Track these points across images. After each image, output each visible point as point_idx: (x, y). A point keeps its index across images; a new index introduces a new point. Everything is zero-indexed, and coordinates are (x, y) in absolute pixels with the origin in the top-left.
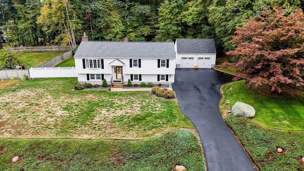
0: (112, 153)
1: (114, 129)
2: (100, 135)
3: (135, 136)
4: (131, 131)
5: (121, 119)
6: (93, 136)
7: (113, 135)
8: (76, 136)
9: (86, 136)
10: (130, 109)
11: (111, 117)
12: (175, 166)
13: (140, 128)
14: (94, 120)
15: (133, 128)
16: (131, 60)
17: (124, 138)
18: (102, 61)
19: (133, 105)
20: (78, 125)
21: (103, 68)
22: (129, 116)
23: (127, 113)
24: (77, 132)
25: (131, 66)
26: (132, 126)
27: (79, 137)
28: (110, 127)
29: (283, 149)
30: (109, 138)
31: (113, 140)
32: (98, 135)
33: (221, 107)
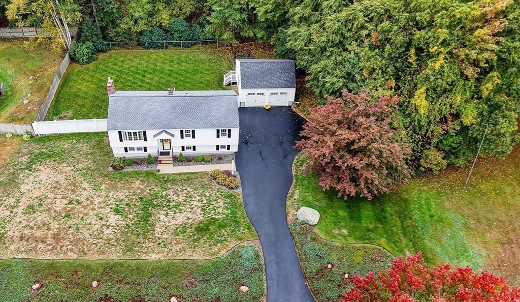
0: (183, 276)
1: (180, 245)
2: (167, 255)
3: (202, 255)
4: (197, 248)
5: (184, 228)
6: (161, 255)
7: (180, 254)
8: (144, 257)
9: (154, 256)
10: (191, 212)
11: (172, 227)
12: (240, 287)
13: (205, 242)
14: (156, 232)
15: (198, 243)
16: (182, 132)
17: (192, 258)
18: (145, 133)
19: (192, 202)
20: (141, 240)
21: (145, 140)
22: (191, 225)
23: (188, 219)
24: (143, 251)
25: (182, 137)
26: (196, 240)
27: (148, 258)
28: (175, 242)
29: (332, 265)
30: (177, 258)
31: (182, 261)
32: (166, 253)
33: (288, 203)
